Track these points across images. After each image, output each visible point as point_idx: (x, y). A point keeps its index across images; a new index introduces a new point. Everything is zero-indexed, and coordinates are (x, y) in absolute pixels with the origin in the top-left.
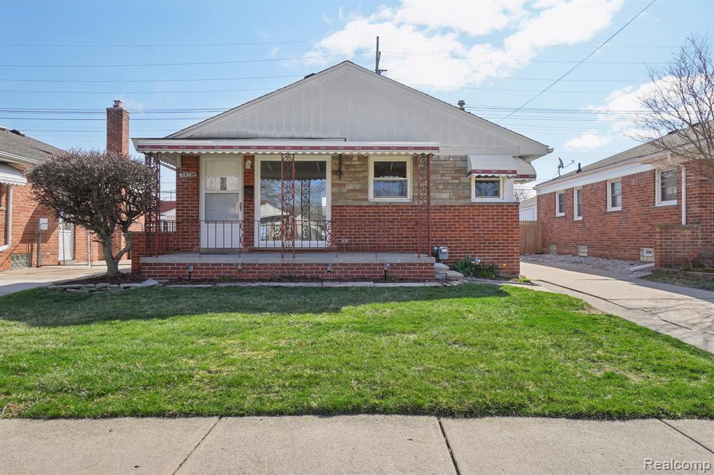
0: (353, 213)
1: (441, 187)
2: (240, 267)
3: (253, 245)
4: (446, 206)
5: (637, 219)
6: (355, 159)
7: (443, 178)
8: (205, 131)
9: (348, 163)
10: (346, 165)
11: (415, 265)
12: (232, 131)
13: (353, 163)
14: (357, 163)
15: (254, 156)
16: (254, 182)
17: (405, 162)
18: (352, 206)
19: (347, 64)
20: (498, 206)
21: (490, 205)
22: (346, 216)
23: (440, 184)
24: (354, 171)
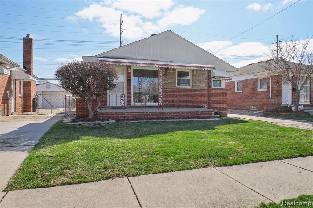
0: (170, 91)
1: (202, 82)
2: (145, 114)
3: (131, 104)
4: (203, 90)
5: (249, 95)
6: (171, 70)
7: (203, 79)
8: (111, 55)
9: (169, 71)
10: (168, 72)
11: (206, 112)
12: (118, 55)
13: (170, 71)
14: (172, 71)
15: (131, 67)
16: (131, 78)
17: (189, 72)
18: (170, 89)
19: (169, 31)
20: (221, 90)
21: (218, 89)
22: (168, 93)
23: (202, 81)
24: (171, 75)
